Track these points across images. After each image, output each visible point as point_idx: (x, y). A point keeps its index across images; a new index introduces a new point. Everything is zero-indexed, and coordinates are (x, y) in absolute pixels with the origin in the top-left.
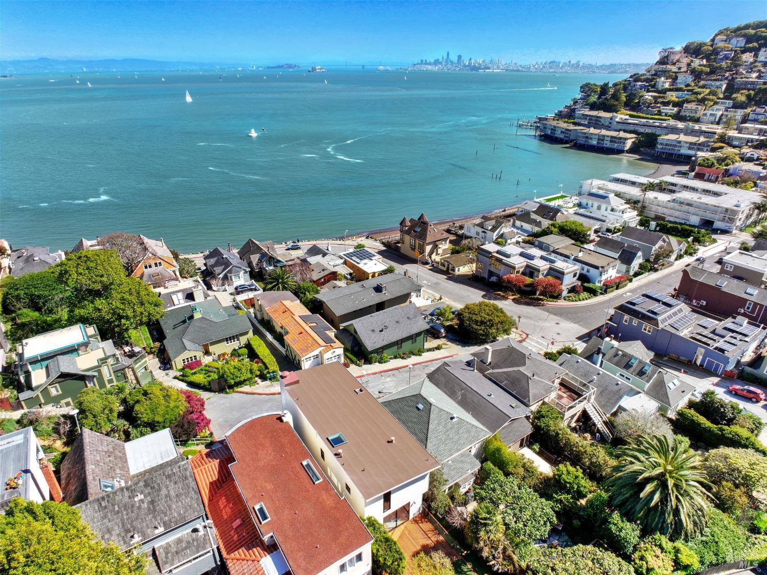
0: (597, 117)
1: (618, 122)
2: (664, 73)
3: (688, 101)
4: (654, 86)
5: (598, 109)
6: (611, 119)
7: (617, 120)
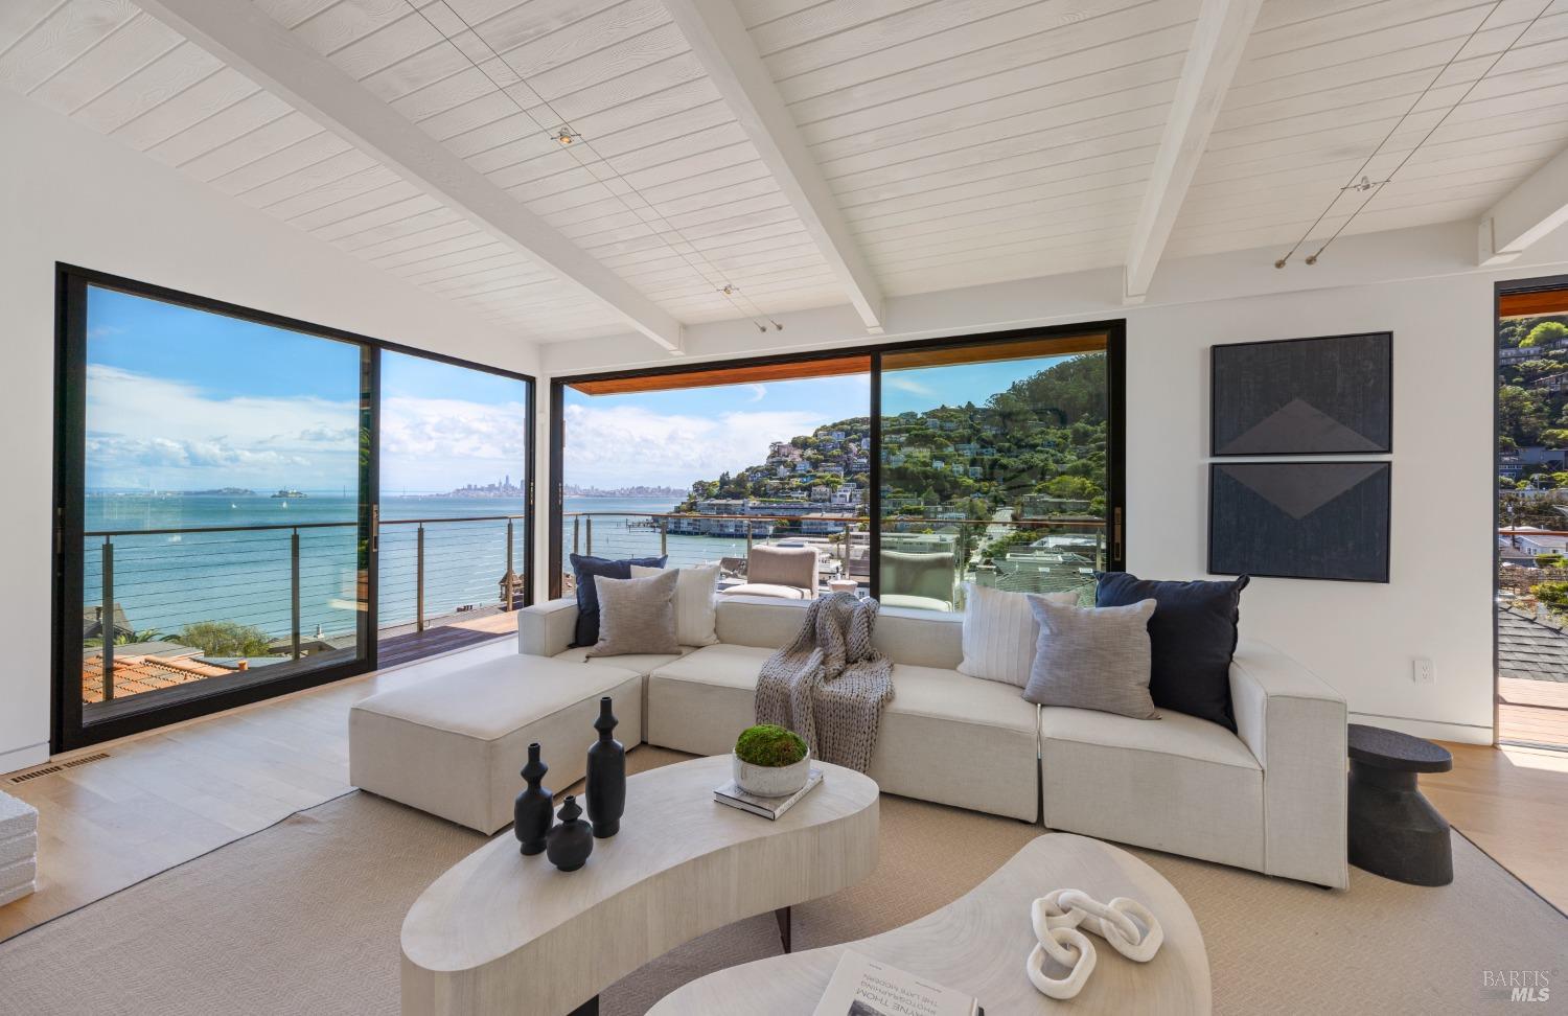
0: (726, 505)
1: (751, 508)
2: (781, 463)
3: (815, 485)
4: (776, 475)
5: (724, 497)
6: (743, 505)
7: (750, 505)
